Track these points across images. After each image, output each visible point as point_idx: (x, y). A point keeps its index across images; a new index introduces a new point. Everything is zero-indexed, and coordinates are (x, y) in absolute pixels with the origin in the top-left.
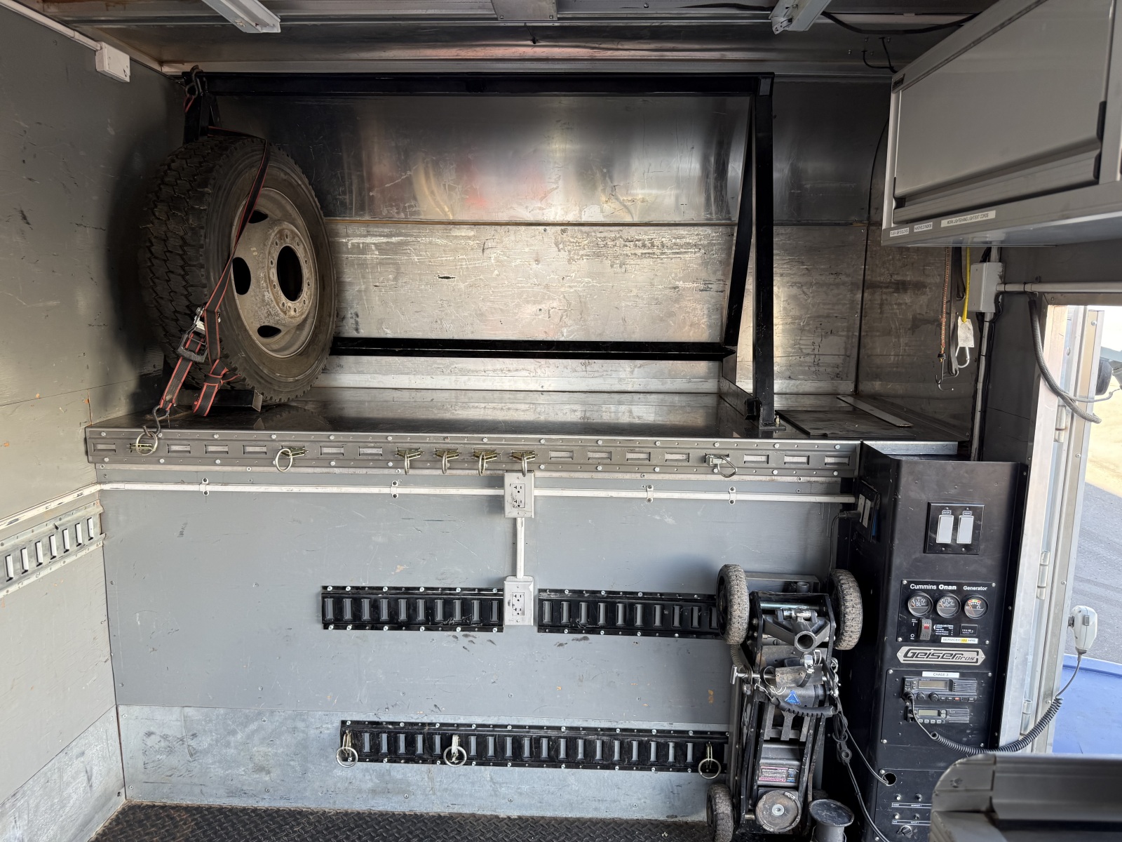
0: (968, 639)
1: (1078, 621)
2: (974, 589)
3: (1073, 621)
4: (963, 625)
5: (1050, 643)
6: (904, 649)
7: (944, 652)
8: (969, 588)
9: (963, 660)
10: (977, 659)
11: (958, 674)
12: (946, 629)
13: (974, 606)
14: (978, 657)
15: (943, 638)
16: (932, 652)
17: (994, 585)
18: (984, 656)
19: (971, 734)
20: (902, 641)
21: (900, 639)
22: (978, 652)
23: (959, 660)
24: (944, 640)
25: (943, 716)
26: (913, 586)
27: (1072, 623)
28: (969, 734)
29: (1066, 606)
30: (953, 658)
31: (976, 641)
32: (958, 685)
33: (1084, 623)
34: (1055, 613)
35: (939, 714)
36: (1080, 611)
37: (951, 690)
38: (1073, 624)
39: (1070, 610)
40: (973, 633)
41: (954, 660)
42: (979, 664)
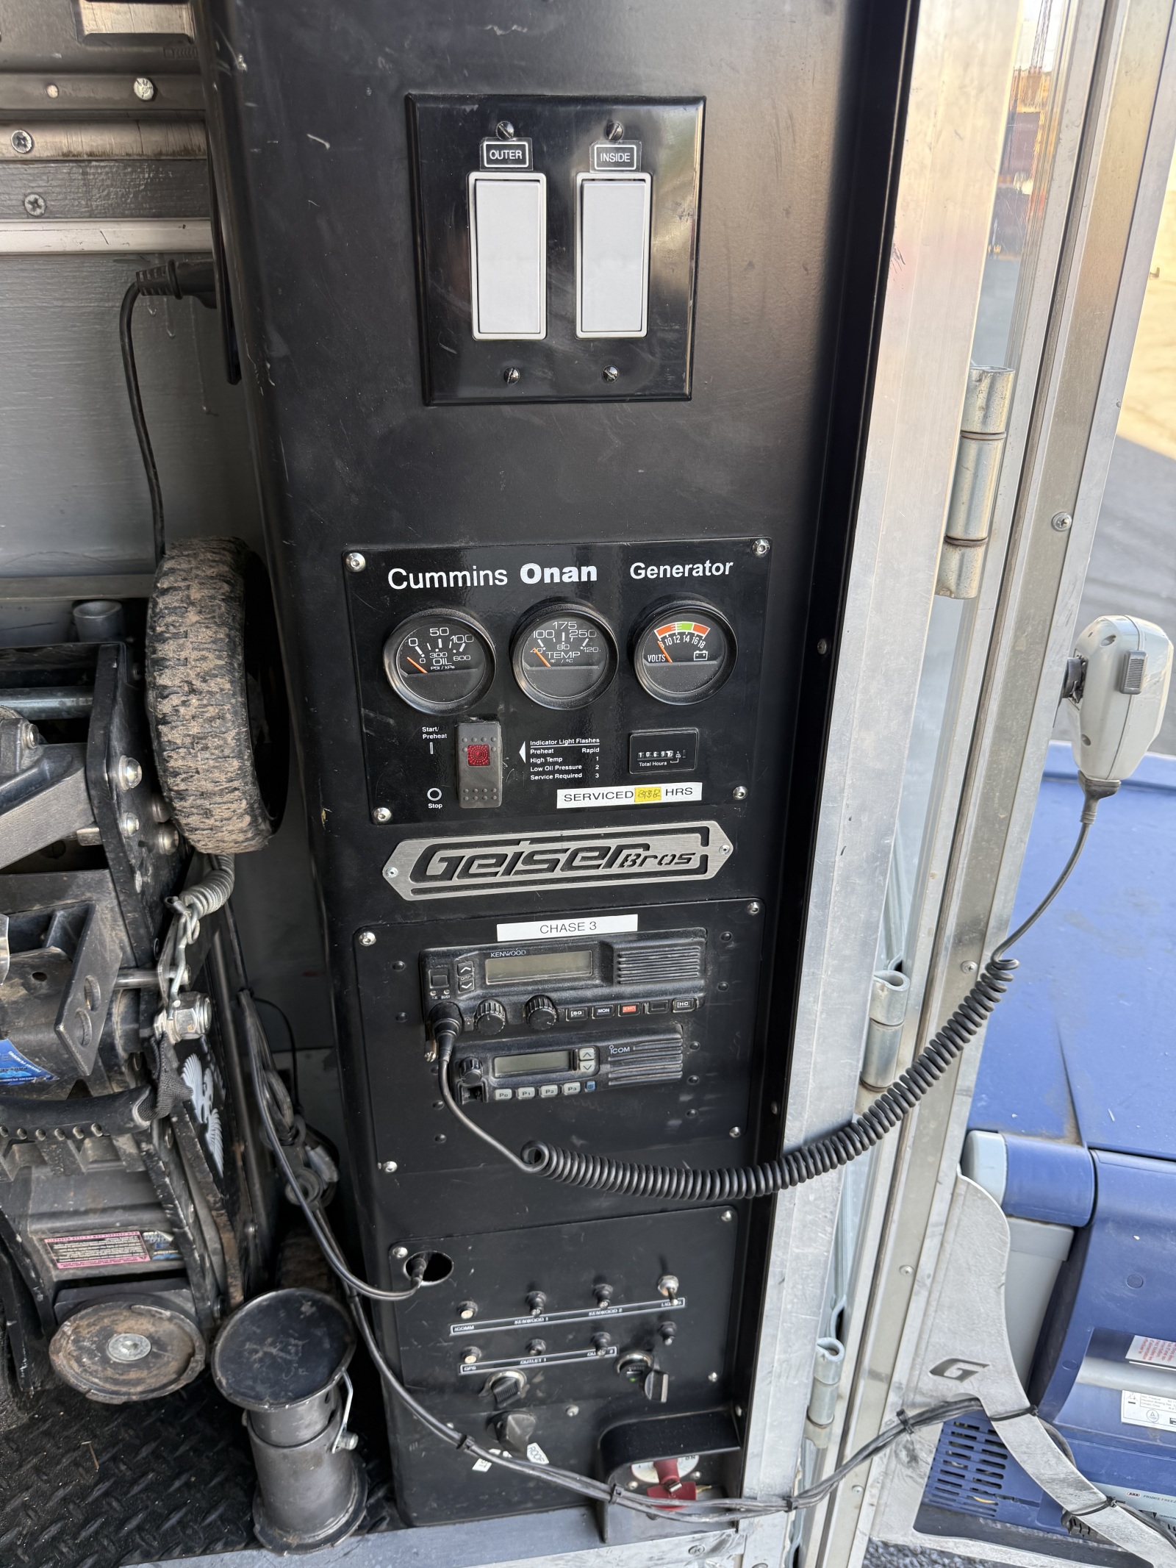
0: (664, 787)
1: (1101, 676)
2: (677, 571)
3: (1082, 677)
4: (638, 733)
5: (990, 768)
6: (411, 850)
7: (573, 845)
8: (652, 572)
9: (651, 865)
10: (705, 859)
11: (635, 917)
12: (573, 755)
13: (682, 651)
14: (705, 851)
15: (561, 793)
16: (526, 848)
17: (762, 547)
18: (729, 846)
19: (695, 1103)
20: (393, 821)
21: (384, 813)
22: (705, 833)
23: (636, 869)
24: (566, 799)
25: (587, 1064)
26: (398, 580)
27: (1075, 685)
28: (689, 1105)
29: (1059, 619)
30: (610, 864)
31: (693, 791)
32: (633, 960)
33: (1119, 685)
34: (1015, 653)
35: (573, 1063)
36: (1112, 638)
37: (609, 975)
38: (1080, 689)
39: (1077, 634)
40: (683, 763)
41: (615, 869)
42: (712, 873)
